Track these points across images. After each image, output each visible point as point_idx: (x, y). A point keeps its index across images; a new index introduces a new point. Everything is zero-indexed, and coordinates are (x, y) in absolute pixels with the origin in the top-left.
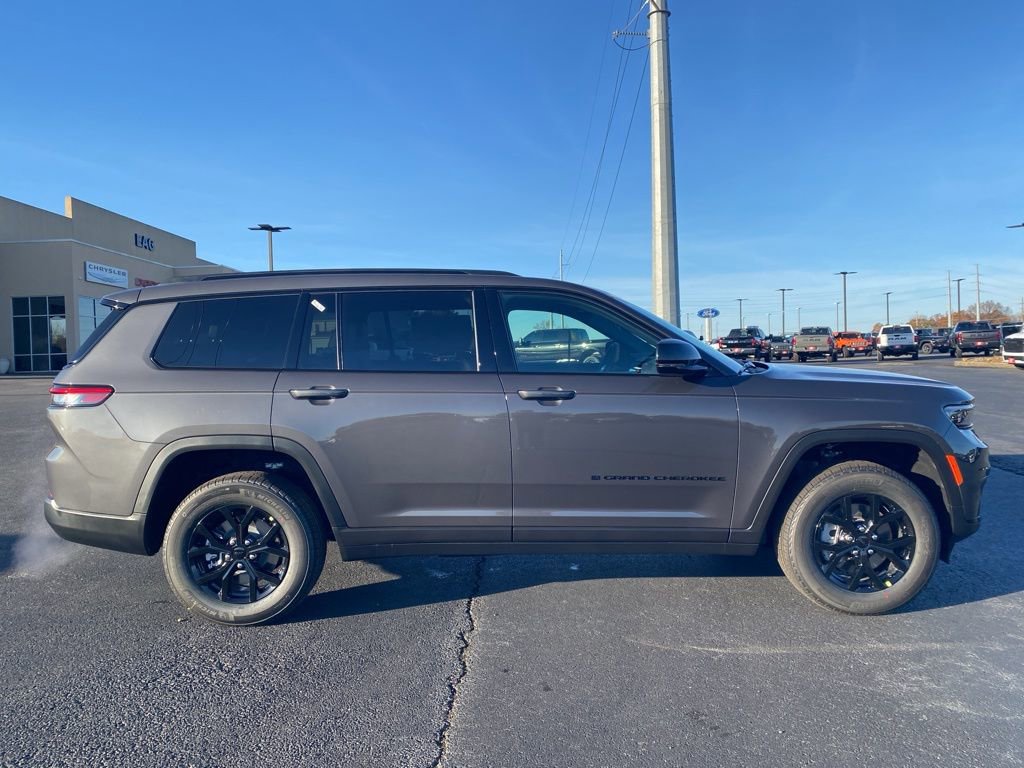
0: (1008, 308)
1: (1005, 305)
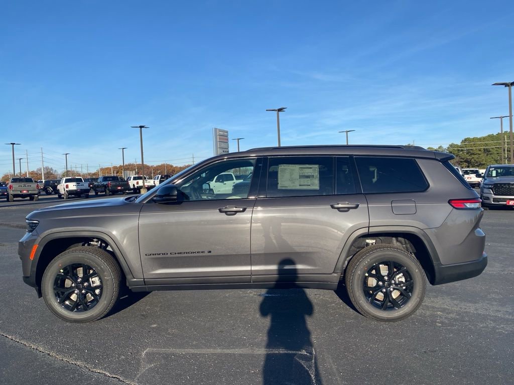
0: (56, 170)
1: (54, 169)
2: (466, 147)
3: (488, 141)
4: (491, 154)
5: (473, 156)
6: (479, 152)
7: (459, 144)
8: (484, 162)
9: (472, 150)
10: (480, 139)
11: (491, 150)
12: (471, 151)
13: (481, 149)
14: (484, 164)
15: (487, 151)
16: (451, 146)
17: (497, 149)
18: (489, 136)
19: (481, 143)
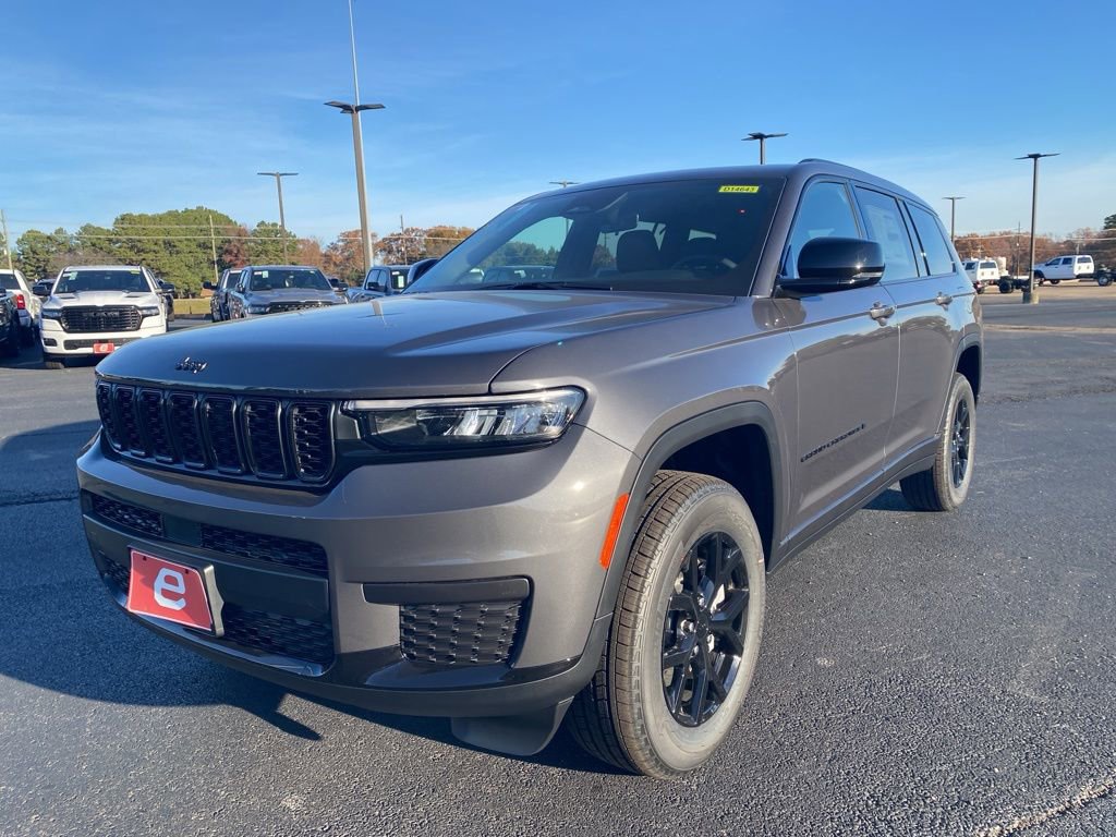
2: (126, 234)
3: (169, 224)
4: (178, 252)
5: (144, 256)
6: (156, 248)
7: (111, 228)
8: (167, 270)
9: (139, 241)
10: (154, 219)
11: (177, 244)
12: (139, 245)
13: (158, 240)
14: (167, 273)
15: (169, 245)
16: (86, 229)
17: (189, 243)
18: (170, 213)
19: (156, 226)
